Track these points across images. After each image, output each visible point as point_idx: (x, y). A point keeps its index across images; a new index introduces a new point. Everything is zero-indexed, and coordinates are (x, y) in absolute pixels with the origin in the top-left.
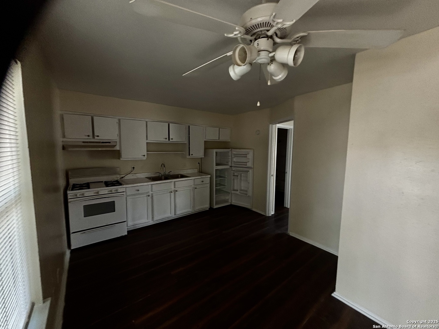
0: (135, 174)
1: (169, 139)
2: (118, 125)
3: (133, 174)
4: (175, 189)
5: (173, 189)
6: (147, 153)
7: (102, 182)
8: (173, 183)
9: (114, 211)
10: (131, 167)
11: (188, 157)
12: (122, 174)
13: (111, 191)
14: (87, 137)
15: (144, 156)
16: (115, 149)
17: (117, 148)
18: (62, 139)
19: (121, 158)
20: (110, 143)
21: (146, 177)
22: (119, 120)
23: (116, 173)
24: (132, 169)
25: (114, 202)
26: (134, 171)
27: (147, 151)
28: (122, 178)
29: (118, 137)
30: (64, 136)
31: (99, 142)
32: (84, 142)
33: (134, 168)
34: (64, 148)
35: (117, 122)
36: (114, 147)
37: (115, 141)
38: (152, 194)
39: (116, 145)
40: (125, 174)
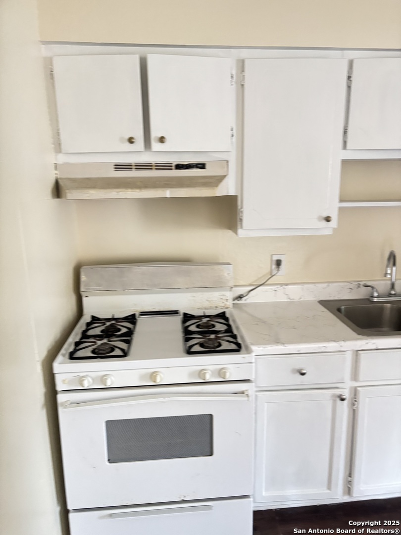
0: (281, 285)
3: (274, 288)
6: (341, 209)
7: (175, 313)
9: (211, 454)
10: (272, 260)
12: (242, 283)
13: (201, 373)
14: (128, 147)
15: (328, 219)
17: (227, 188)
18: (52, 158)
19: (242, 228)
20: (202, 166)
21: (325, 303)
22: (241, 65)
23: (219, 285)
24: (274, 266)
25: (211, 416)
26: (280, 273)
27: (341, 201)
28: (240, 297)
29: (234, 139)
30: (58, 147)
31: (167, 167)
32: (119, 167)
33: (278, 263)
34: (58, 191)
35: (234, 72)
36: (217, 186)
37: (224, 157)
38: (355, 392)
39: (225, 176)
40: (248, 283)
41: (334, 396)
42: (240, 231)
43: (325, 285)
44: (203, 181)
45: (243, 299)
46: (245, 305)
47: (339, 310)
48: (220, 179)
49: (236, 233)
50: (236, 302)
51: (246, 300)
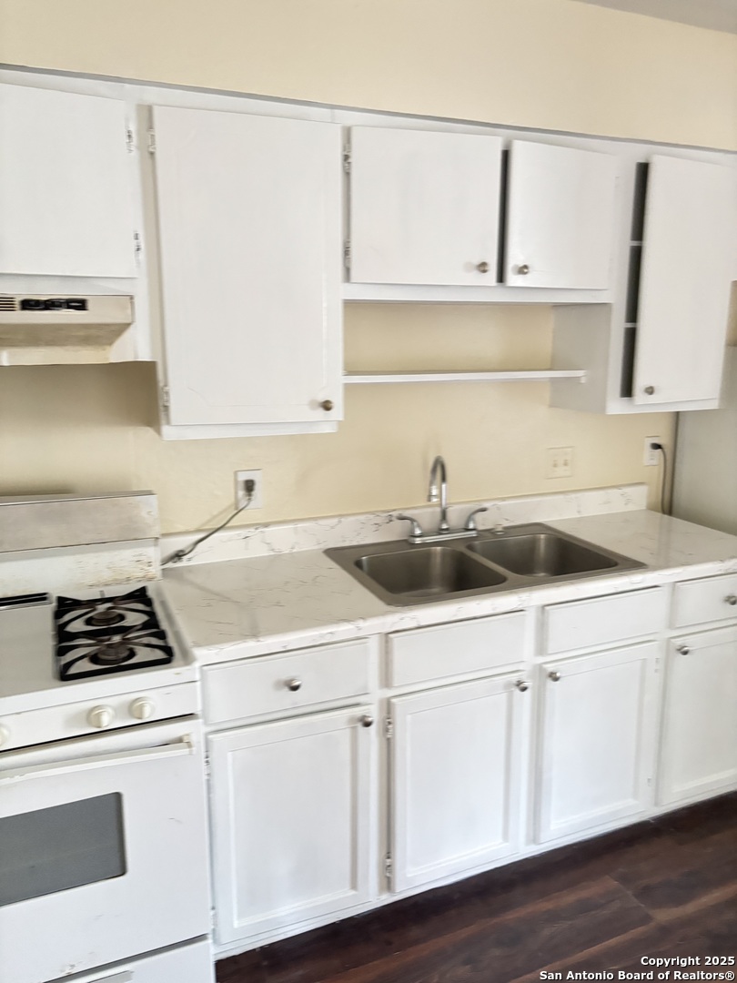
0: (257, 526)
1: (501, 277)
2: (135, 153)
3: (244, 532)
4: (541, 660)
5: (527, 658)
6: (347, 387)
7: (38, 598)
8: (530, 619)
9: (123, 872)
10: (236, 482)
11: (616, 406)
12: (181, 528)
13: (92, 714)
15: (327, 406)
16: (119, 353)
17: (134, 347)
19: (168, 423)
20: (80, 305)
21: (335, 554)
22: (147, 115)
23: (130, 535)
24: (241, 493)
25: (117, 798)
26: (252, 504)
27: (350, 372)
28: (178, 556)
29: (142, 255)
33: (249, 486)
35: (133, 128)
36: (111, 344)
37: (124, 288)
38: (388, 707)
39: (128, 325)
40: (192, 528)
41: (352, 720)
42: (165, 429)
43: (336, 520)
44: (81, 333)
45: (185, 558)
46: (189, 569)
47: (359, 564)
48: (118, 330)
49: (159, 432)
50: (170, 565)
51: (190, 559)
